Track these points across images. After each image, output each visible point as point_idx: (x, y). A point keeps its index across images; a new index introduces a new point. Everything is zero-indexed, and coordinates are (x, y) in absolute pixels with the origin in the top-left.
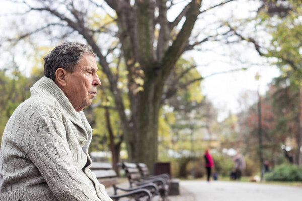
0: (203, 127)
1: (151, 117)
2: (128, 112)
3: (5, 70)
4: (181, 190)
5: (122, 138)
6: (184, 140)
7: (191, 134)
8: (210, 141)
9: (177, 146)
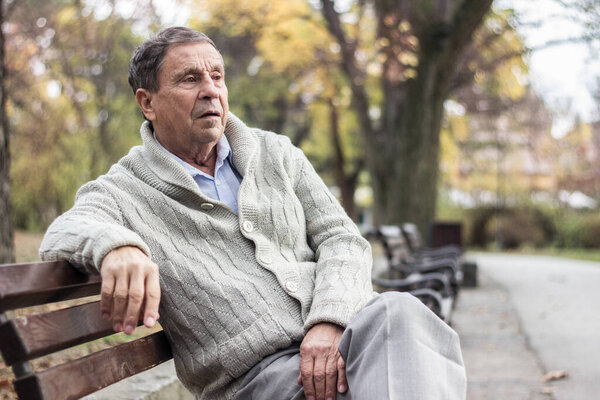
0: (521, 146)
1: (426, 130)
2: (375, 113)
3: (133, 21)
4: (482, 277)
5: (361, 164)
6: (485, 172)
7: (500, 161)
8: (535, 175)
9: (469, 183)
